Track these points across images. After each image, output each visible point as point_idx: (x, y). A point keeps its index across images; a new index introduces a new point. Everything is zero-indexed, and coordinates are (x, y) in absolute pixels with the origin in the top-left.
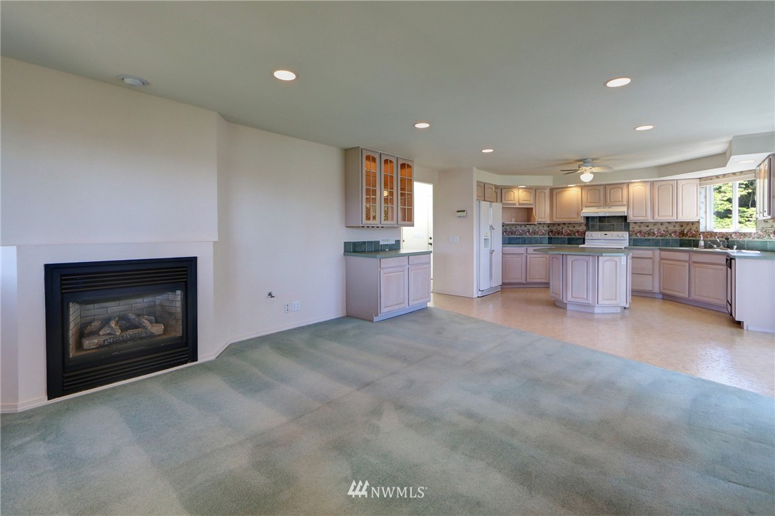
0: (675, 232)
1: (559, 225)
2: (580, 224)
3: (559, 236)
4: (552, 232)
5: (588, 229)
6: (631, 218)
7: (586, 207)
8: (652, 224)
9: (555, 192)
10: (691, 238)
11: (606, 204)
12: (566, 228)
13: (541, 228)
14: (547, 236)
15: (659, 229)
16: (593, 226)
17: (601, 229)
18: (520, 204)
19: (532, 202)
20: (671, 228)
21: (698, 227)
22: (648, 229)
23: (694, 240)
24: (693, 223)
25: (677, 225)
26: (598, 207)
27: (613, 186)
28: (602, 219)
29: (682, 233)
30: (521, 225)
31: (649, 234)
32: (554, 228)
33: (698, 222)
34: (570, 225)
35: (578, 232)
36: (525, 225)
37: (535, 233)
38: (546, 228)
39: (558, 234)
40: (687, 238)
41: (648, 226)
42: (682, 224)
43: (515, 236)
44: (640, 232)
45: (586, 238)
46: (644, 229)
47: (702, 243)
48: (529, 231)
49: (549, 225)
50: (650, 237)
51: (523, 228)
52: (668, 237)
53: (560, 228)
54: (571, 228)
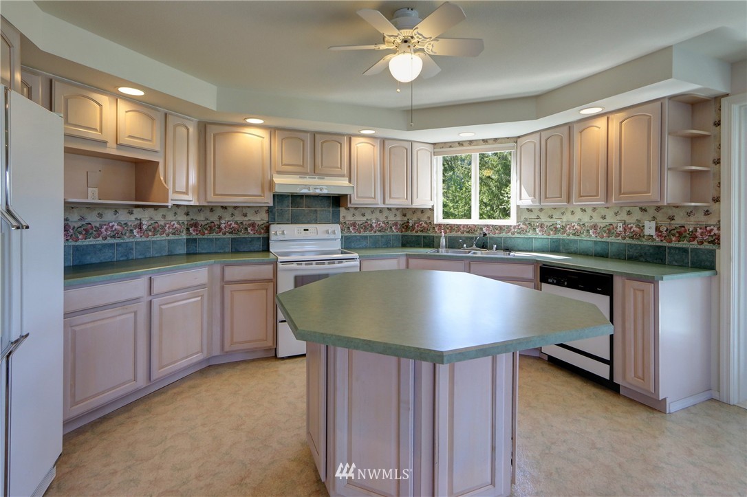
0: (396, 224)
1: (212, 209)
2: (257, 210)
3: (214, 235)
4: (195, 225)
5: (273, 220)
6: (355, 200)
7: (279, 172)
8: (369, 211)
9: (212, 130)
10: (420, 234)
11: (315, 172)
12: (227, 217)
13: (170, 217)
14: (184, 236)
15: (378, 220)
16: (281, 214)
17: (295, 220)
18: (120, 146)
19: (156, 145)
20: (392, 218)
21: (431, 218)
22: (364, 218)
23: (424, 237)
24: (423, 211)
25: (398, 213)
26: (303, 174)
27: (328, 138)
28: (296, 199)
29: (406, 226)
30: (116, 209)
31: (365, 229)
32: (200, 218)
33: (432, 210)
34: (236, 212)
35: (253, 225)
36: (130, 209)
37: (155, 229)
38: (182, 218)
39: (211, 230)
40: (414, 233)
41: (364, 215)
42: (404, 211)
43: (100, 241)
44: (354, 224)
45: (272, 237)
46: (360, 219)
47: (443, 241)
48: (140, 226)
49: (188, 210)
50: (367, 233)
51: (123, 216)
52: (388, 233)
53: (214, 218)
54: (239, 218)
